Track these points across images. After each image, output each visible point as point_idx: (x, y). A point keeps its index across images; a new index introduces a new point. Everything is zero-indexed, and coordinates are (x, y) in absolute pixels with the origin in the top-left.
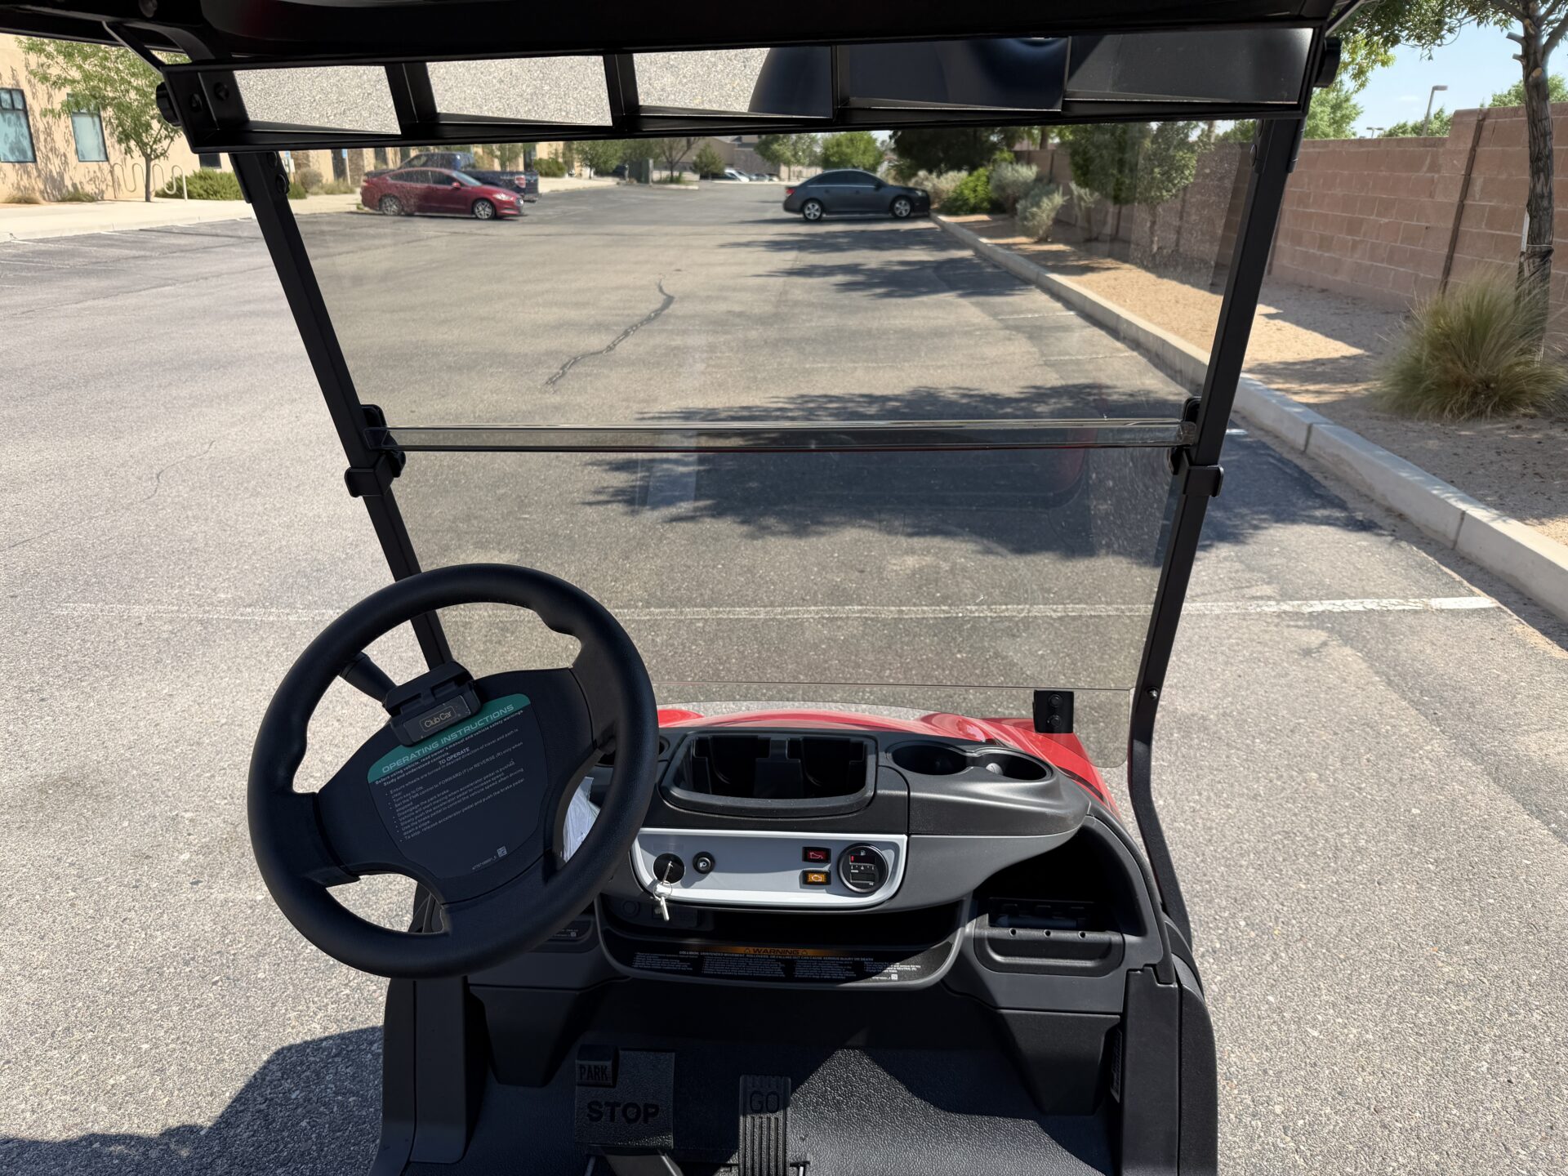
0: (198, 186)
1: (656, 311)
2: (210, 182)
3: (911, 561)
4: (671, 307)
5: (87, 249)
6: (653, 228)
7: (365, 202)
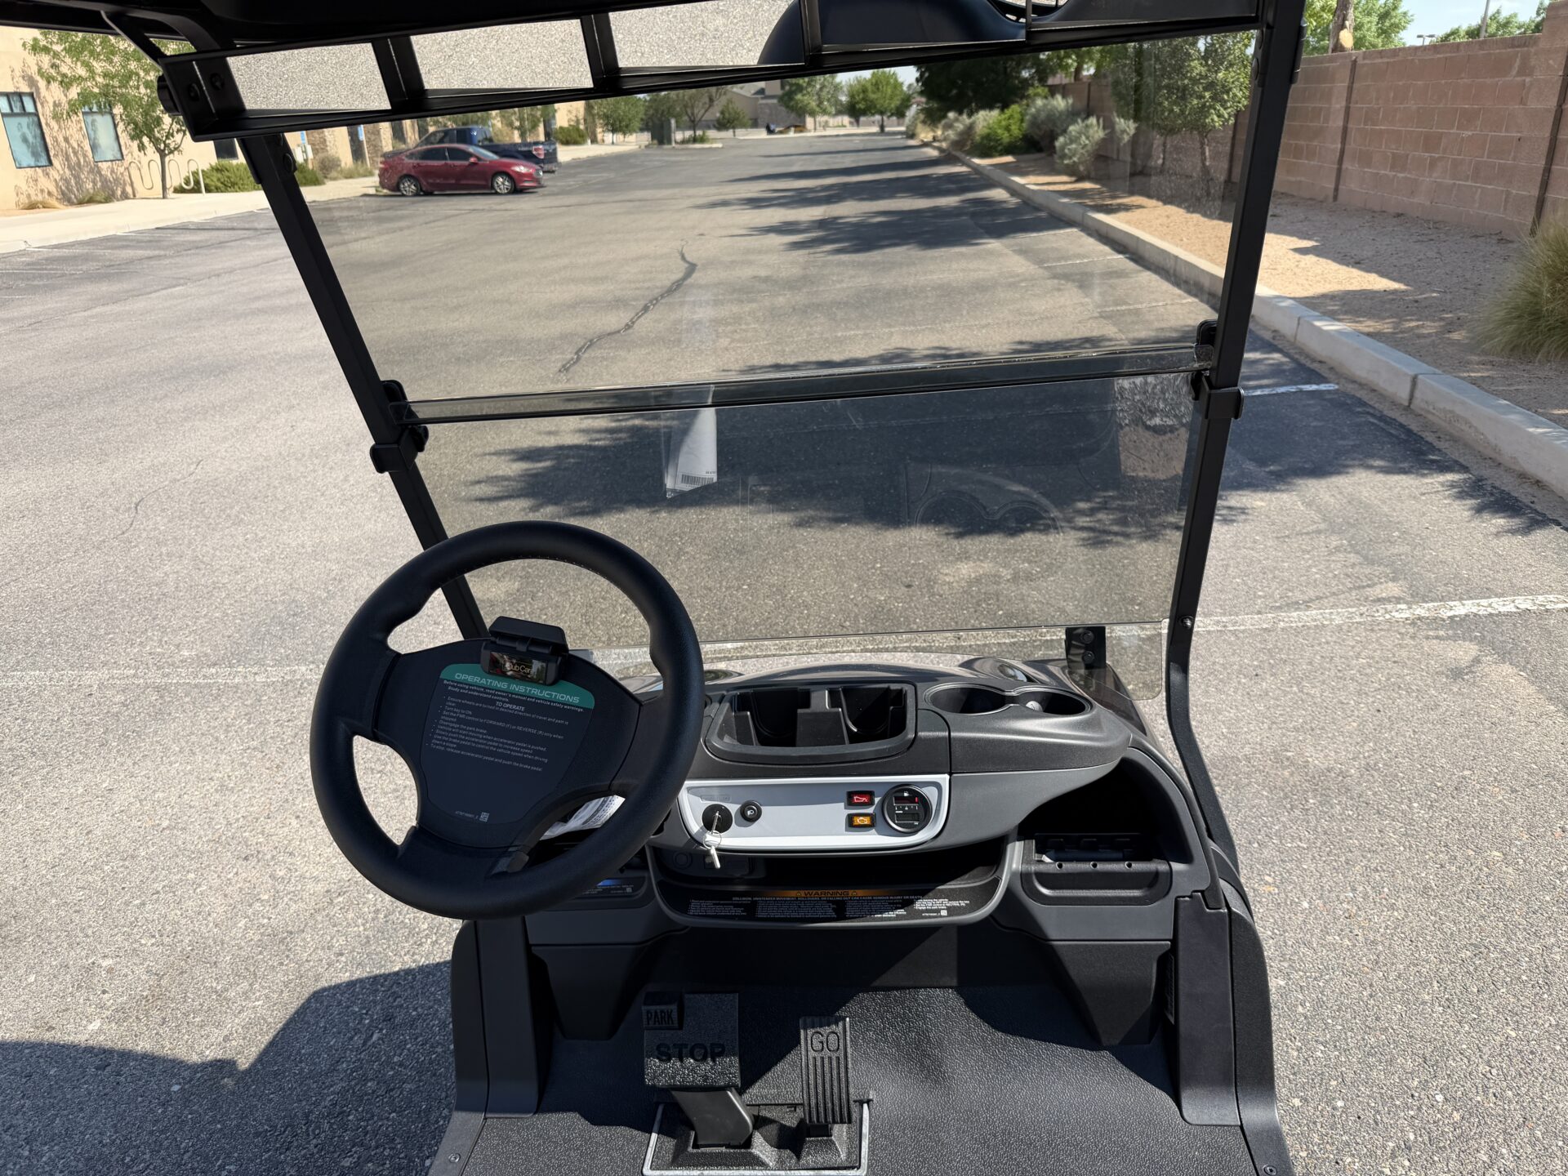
0: (215, 180)
1: (678, 281)
2: (227, 173)
3: (966, 569)
4: (695, 275)
5: (101, 252)
6: (676, 191)
7: (382, 185)
